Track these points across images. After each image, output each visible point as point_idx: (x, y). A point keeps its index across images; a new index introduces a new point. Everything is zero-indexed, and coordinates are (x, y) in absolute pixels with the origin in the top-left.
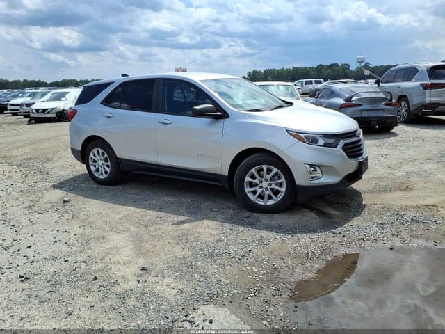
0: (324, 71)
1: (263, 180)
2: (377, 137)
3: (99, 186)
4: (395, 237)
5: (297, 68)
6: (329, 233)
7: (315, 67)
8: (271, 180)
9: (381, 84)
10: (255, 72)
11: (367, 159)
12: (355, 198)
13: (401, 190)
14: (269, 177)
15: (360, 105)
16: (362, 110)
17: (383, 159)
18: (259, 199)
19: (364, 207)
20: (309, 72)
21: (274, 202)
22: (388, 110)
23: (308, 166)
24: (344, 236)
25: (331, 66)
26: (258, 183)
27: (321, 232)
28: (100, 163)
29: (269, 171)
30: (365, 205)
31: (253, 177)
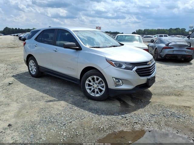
0: (172, 31)
1: (94, 83)
2: (179, 64)
3: (32, 77)
4: (156, 124)
5: (160, 29)
6: (120, 117)
7: (168, 29)
8: (99, 84)
9: (190, 38)
10: (139, 30)
11: (154, 77)
12: (148, 97)
13: (175, 95)
14: (97, 82)
15: (173, 48)
16: (174, 51)
17: (176, 77)
18: (92, 93)
19: (149, 104)
20: (165, 31)
21: (99, 95)
22: (188, 52)
23: (114, 79)
24: (127, 120)
25: (176, 29)
26: (92, 85)
27: (116, 115)
28: (33, 67)
29: (98, 79)
30: (150, 102)
31: (90, 81)
